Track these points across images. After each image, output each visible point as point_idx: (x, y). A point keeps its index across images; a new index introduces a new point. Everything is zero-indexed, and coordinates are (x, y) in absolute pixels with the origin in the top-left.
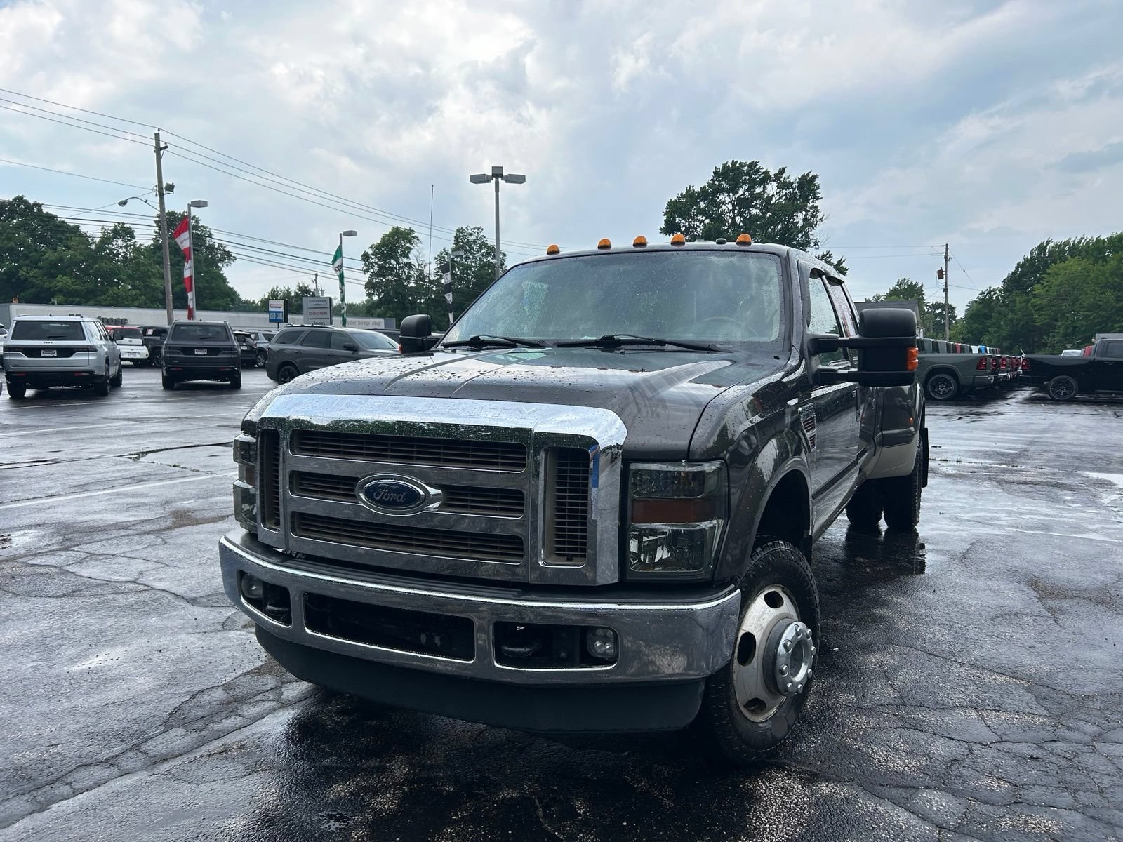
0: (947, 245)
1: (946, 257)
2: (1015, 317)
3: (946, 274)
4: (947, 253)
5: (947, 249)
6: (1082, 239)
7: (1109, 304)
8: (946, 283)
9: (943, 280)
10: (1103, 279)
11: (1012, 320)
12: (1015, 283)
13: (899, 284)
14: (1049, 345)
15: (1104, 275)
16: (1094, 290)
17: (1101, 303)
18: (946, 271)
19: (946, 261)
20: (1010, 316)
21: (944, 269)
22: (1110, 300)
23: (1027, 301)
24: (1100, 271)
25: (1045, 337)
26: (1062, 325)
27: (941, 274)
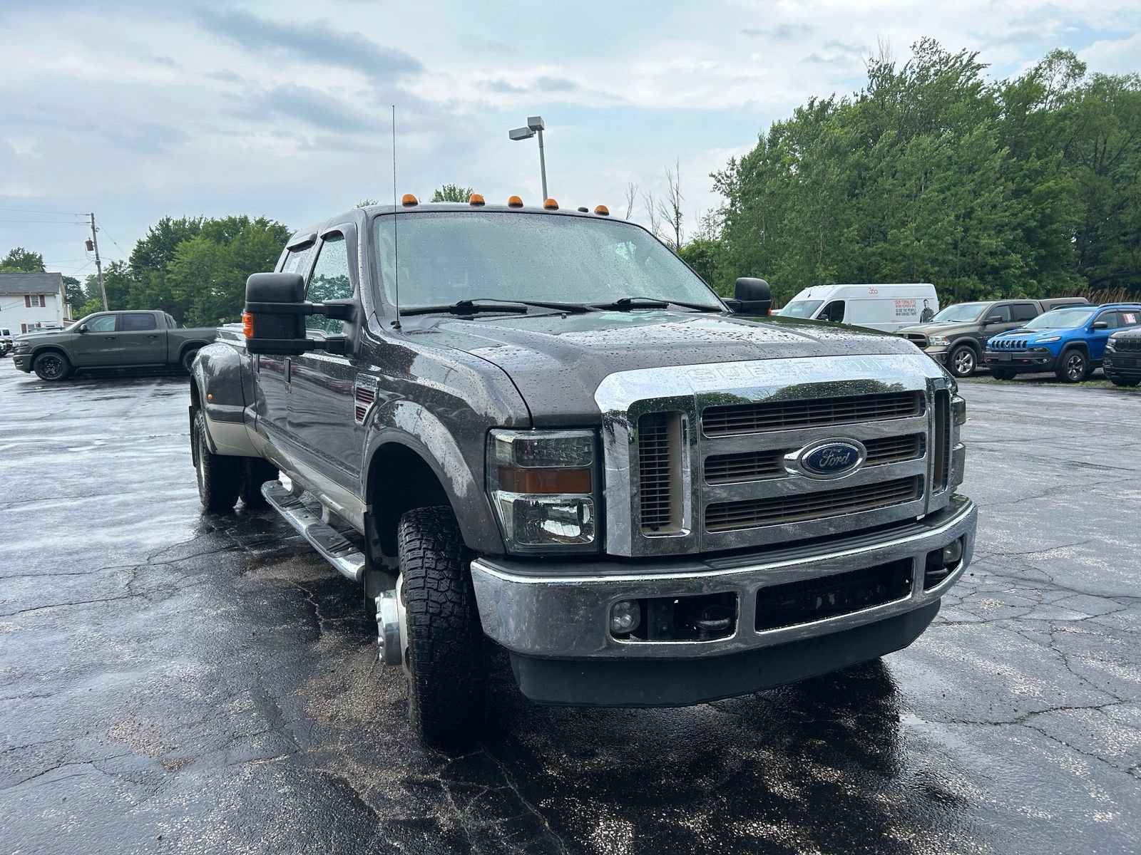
0: (92, 215)
1: (93, 228)
2: (154, 292)
3: (96, 246)
4: (93, 223)
5: (93, 219)
6: (201, 218)
7: (238, 282)
8: (97, 255)
9: (93, 252)
10: (229, 258)
11: (150, 295)
12: (142, 258)
13: (13, 254)
14: (190, 320)
15: (229, 255)
16: (223, 269)
17: (231, 281)
18: (95, 243)
19: (94, 231)
20: (148, 291)
21: (93, 240)
22: (239, 278)
23: (162, 277)
24: (225, 250)
25: (185, 313)
26: (200, 300)
27: (90, 246)
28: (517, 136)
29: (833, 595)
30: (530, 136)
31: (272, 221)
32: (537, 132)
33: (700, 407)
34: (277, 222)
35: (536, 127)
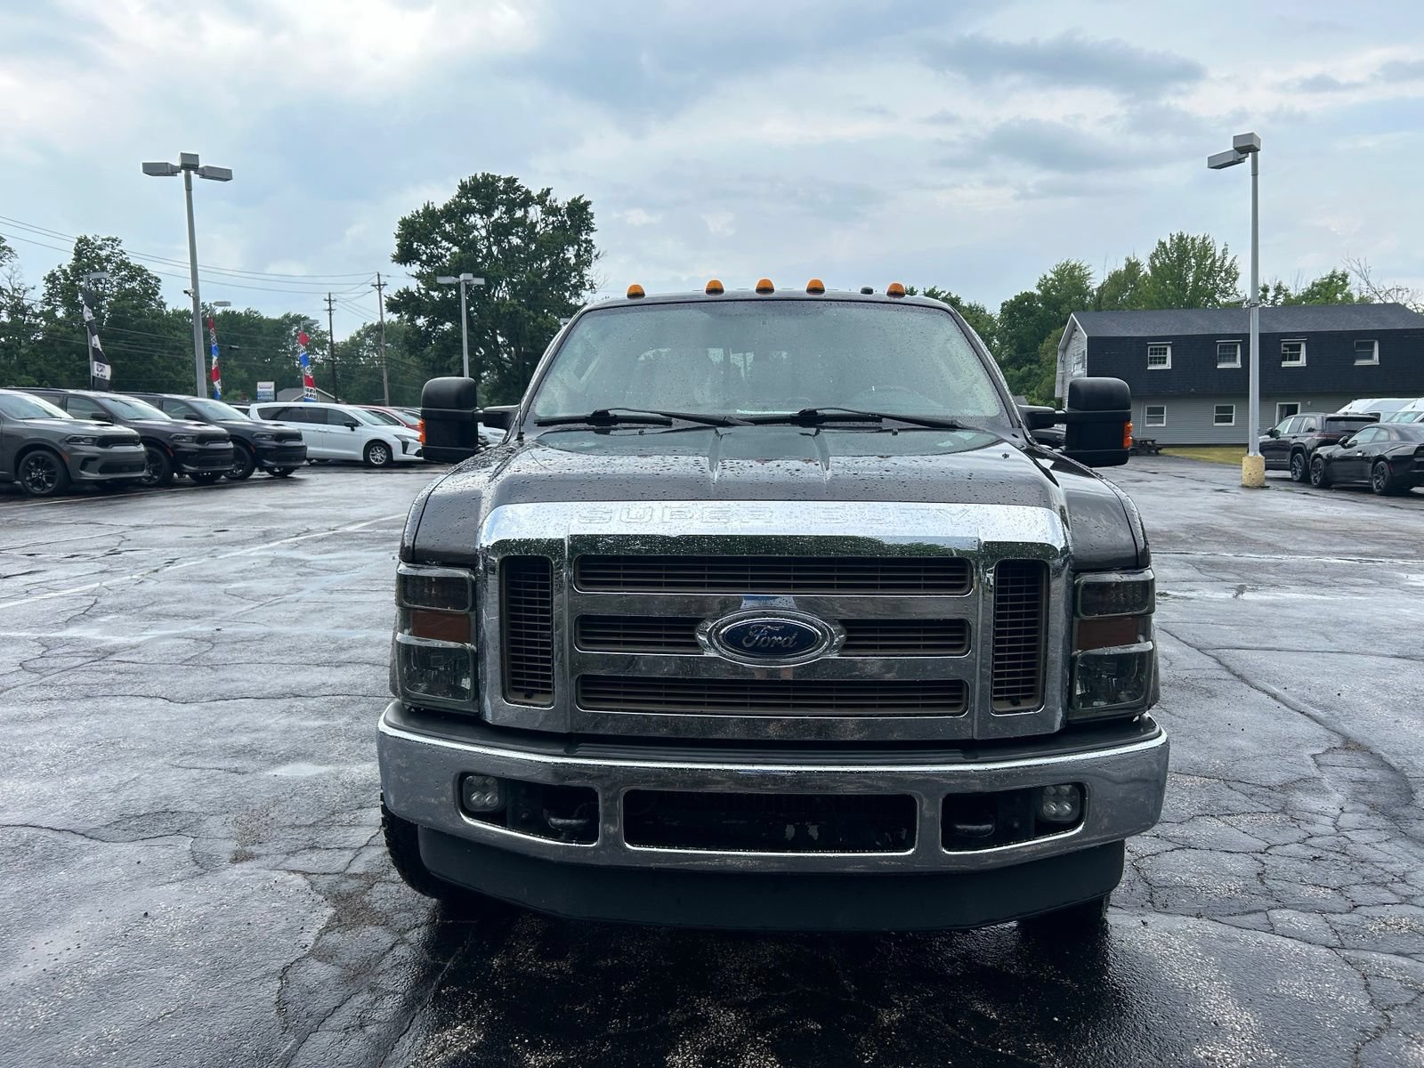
28: (1218, 164)
29: (816, 827)
30: (1239, 161)
31: (944, 292)
32: (1250, 154)
33: (572, 554)
34: (949, 293)
35: (1246, 148)
